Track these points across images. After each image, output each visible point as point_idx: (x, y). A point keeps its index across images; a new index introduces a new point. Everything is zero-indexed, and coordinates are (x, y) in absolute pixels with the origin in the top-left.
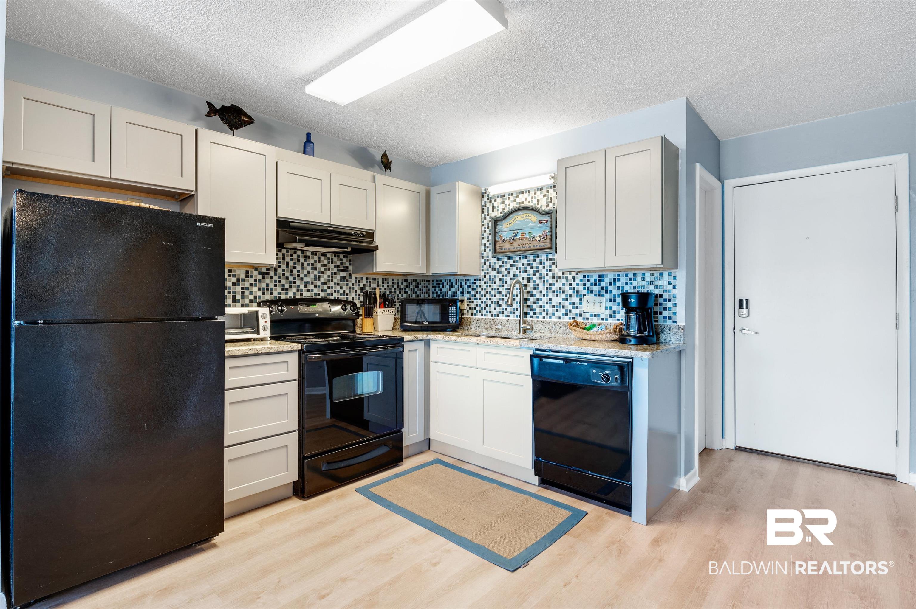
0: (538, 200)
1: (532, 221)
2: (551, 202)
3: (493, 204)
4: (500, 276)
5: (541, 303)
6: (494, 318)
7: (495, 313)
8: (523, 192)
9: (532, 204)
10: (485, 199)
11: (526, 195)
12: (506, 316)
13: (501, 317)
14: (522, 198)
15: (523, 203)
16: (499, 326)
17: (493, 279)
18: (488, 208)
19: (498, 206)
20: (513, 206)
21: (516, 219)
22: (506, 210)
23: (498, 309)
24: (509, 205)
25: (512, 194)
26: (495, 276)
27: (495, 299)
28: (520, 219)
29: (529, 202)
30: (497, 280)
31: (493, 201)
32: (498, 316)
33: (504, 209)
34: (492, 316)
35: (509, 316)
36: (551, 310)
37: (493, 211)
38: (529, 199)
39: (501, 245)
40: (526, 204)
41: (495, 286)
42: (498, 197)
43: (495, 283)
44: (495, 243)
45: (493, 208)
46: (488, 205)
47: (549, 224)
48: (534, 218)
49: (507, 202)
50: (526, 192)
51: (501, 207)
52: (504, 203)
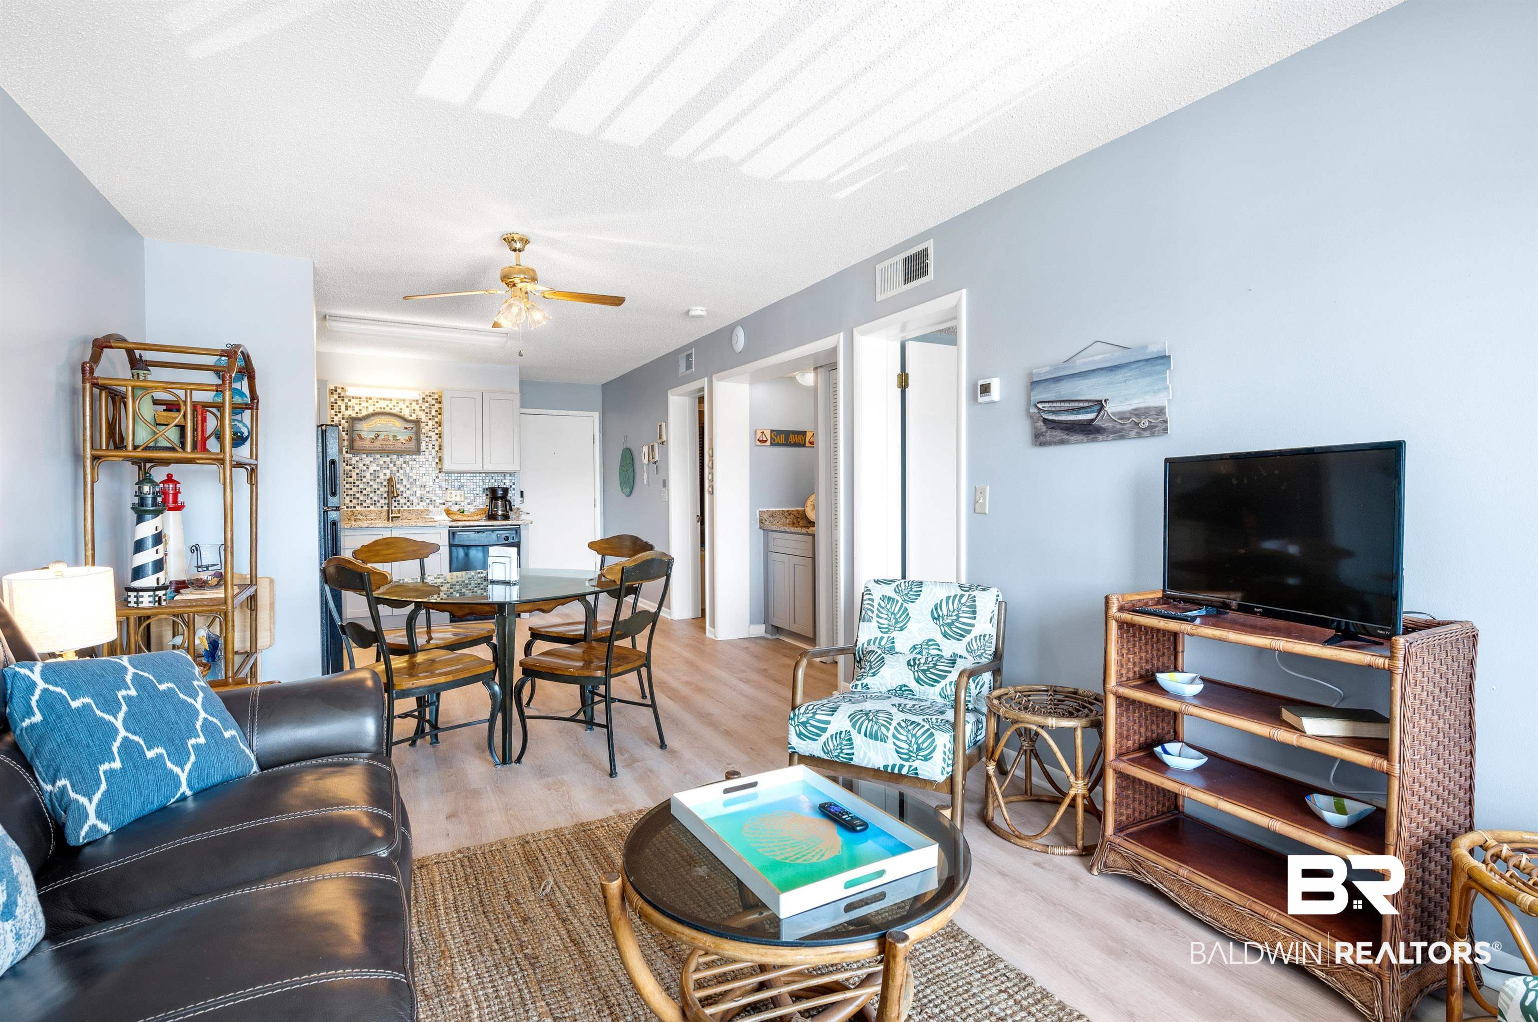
0: (401, 409)
1: (395, 426)
2: (414, 413)
3: (346, 403)
4: (357, 471)
5: (405, 495)
6: (349, 509)
7: (351, 504)
8: (384, 399)
9: (393, 411)
10: (336, 396)
11: (388, 403)
12: (365, 507)
13: (358, 508)
14: (382, 404)
15: (384, 408)
16: (360, 517)
17: (347, 474)
18: (340, 406)
19: (353, 407)
20: (370, 411)
21: (378, 423)
22: (364, 413)
23: (355, 501)
24: (367, 407)
25: (371, 399)
26: (351, 471)
27: (350, 492)
28: (382, 422)
29: (391, 409)
30: (354, 475)
31: (346, 400)
32: (355, 507)
33: (360, 410)
34: (347, 507)
35: (369, 507)
36: (415, 501)
37: (347, 409)
38: (391, 406)
39: (360, 443)
40: (387, 410)
41: (350, 480)
42: (353, 398)
43: (351, 477)
44: (352, 441)
45: (346, 406)
46: (339, 403)
47: (414, 430)
48: (399, 424)
49: (364, 404)
50: (387, 400)
51: (357, 408)
52: (360, 404)
